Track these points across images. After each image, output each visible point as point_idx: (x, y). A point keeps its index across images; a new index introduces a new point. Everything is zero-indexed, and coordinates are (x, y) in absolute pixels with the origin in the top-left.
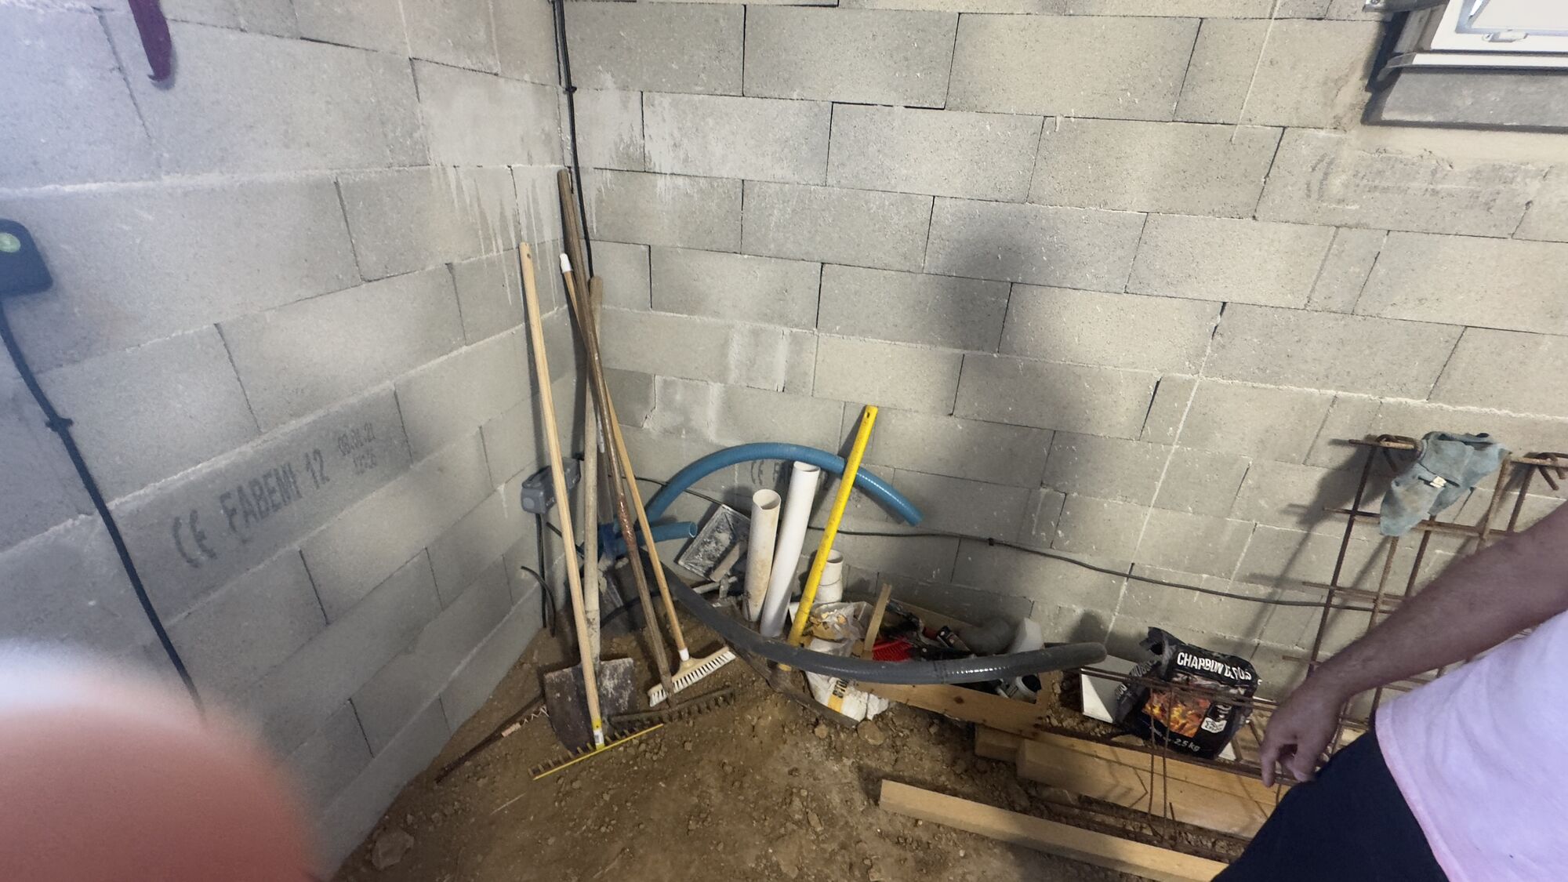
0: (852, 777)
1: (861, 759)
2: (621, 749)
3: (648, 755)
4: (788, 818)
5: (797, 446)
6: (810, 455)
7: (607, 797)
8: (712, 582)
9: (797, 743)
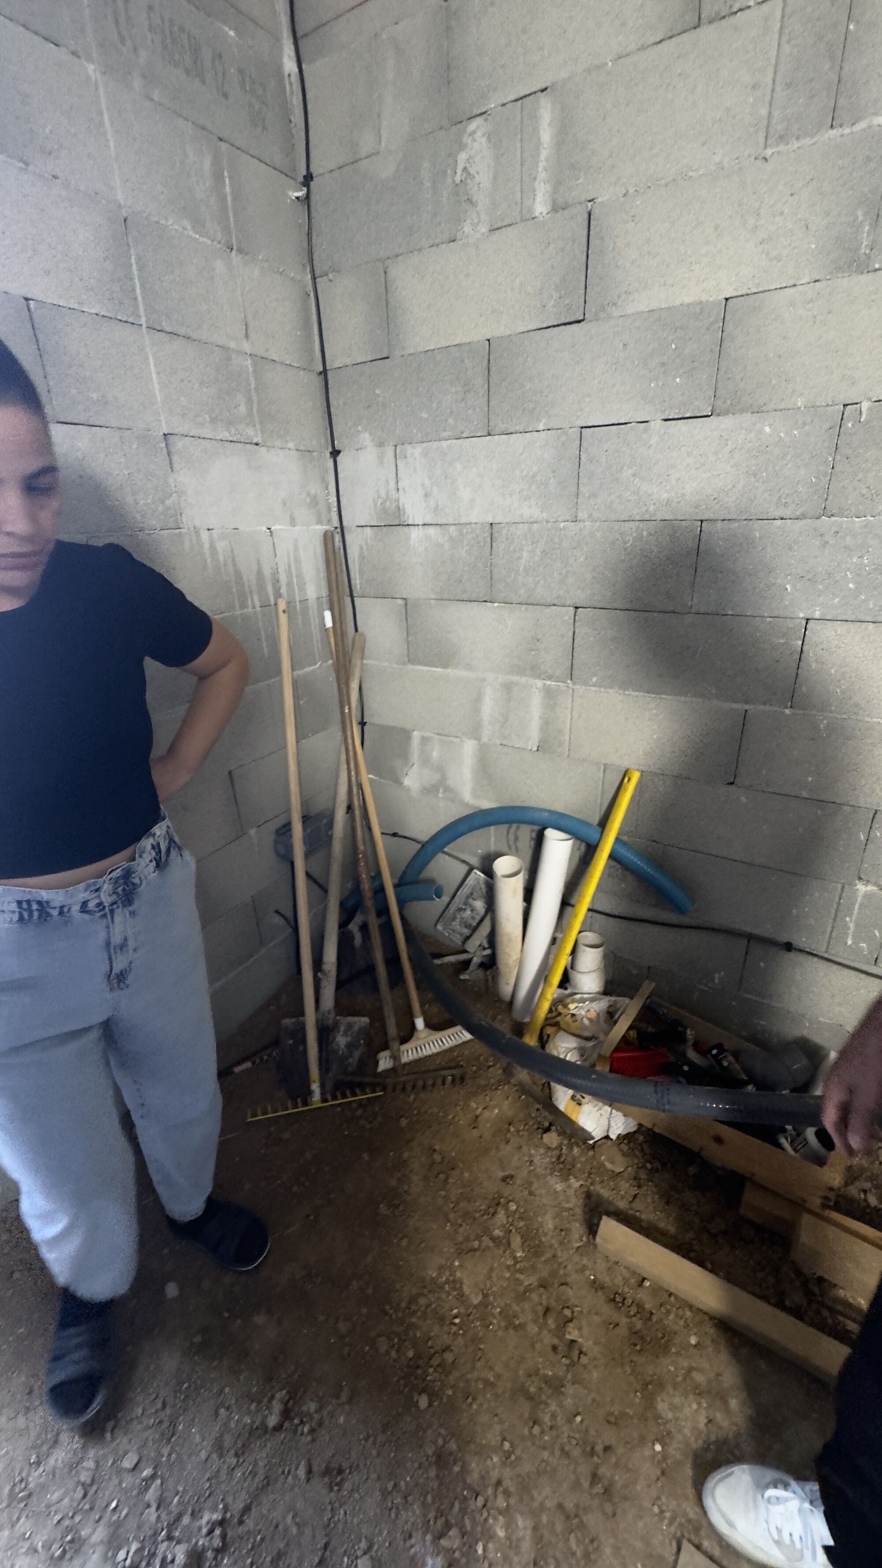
0: (575, 1203)
1: (592, 1184)
2: (339, 1109)
3: (362, 1122)
4: (487, 1231)
5: (550, 811)
6: (563, 823)
7: (308, 1155)
8: (466, 952)
9: (521, 1147)
